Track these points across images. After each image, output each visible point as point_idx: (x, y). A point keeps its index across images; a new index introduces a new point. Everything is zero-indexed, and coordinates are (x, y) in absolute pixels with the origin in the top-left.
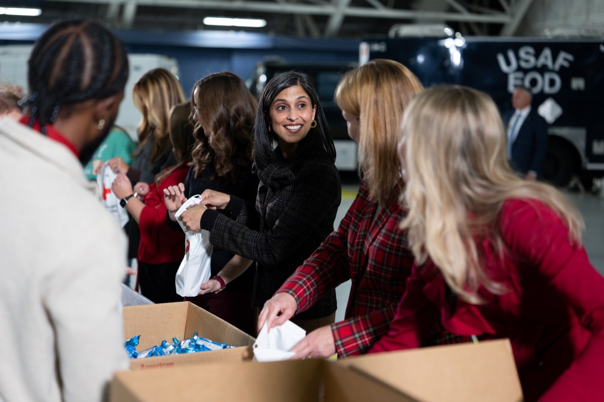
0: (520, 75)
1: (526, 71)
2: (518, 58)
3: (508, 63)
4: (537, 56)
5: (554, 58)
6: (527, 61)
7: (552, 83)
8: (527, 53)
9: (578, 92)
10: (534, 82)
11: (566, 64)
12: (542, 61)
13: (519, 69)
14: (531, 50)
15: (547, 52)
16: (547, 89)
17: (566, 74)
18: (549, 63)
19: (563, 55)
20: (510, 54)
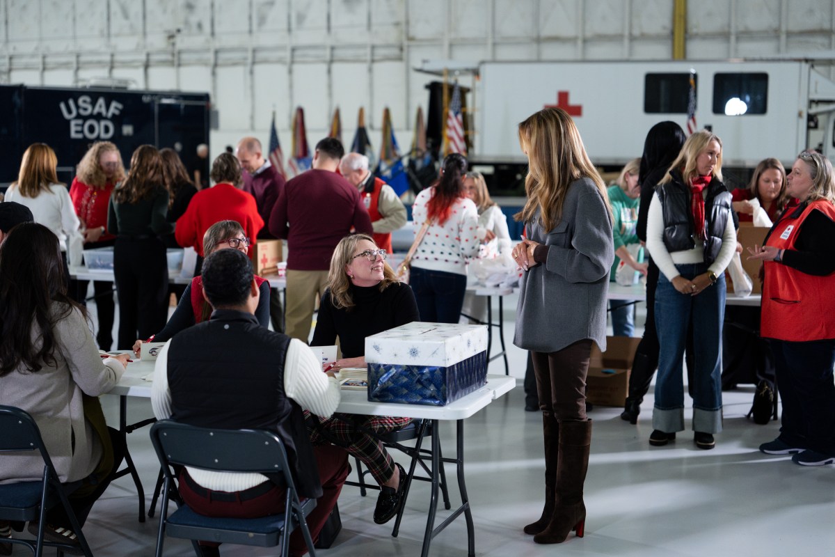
0: (80, 122)
1: (85, 118)
2: (78, 107)
3: (70, 112)
4: (94, 103)
5: (108, 107)
6: (85, 109)
7: (107, 129)
8: (85, 102)
9: (129, 137)
10: (92, 129)
11: (117, 112)
13: (79, 116)
14: (88, 99)
15: (101, 101)
16: (103, 135)
17: (118, 120)
18: (103, 110)
19: (114, 104)
20: (71, 102)
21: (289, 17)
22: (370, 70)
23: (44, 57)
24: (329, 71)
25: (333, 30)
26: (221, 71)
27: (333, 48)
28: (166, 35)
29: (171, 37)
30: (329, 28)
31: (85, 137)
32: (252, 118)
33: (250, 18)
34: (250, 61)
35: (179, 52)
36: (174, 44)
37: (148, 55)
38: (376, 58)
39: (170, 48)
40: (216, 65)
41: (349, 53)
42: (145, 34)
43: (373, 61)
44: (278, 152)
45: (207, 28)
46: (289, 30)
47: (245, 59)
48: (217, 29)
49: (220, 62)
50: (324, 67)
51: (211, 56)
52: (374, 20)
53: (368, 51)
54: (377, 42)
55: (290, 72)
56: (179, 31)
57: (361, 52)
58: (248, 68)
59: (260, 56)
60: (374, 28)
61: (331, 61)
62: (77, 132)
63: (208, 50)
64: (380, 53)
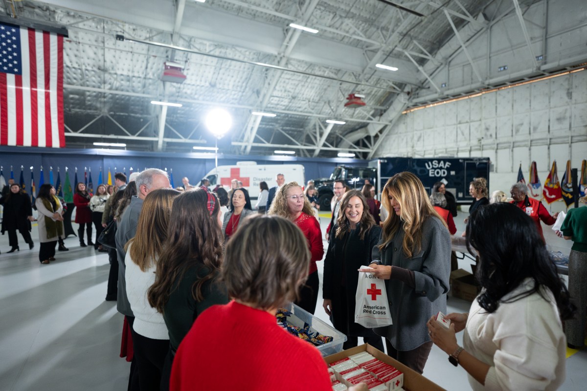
0: (433, 170)
1: (435, 169)
2: (432, 164)
3: (429, 166)
4: (439, 163)
5: (445, 165)
6: (435, 165)
7: (444, 173)
8: (435, 163)
9: (453, 176)
10: (438, 173)
11: (449, 166)
12: (440, 165)
13: (433, 168)
14: (437, 162)
15: (442, 162)
16: (443, 175)
17: (449, 170)
19: (447, 163)
20: (430, 163)
21: (530, 128)
22: (570, 146)
23: (435, 150)
24: (549, 148)
25: (551, 132)
26: (499, 151)
27: (550, 139)
28: (477, 140)
29: (480, 140)
30: (549, 131)
31: (435, 176)
32: (512, 168)
33: (512, 131)
34: (512, 146)
35: (483, 146)
36: (481, 143)
37: (471, 147)
38: (573, 141)
39: (479, 144)
40: (497, 149)
41: (559, 140)
42: (470, 140)
43: (572, 143)
44: (522, 181)
45: (494, 136)
46: (530, 134)
47: (510, 146)
48: (498, 136)
49: (499, 148)
50: (547, 147)
51: (495, 146)
52: (572, 126)
53: (570, 138)
54: (573, 134)
55: (530, 149)
56: (483, 138)
57: (566, 139)
58: (511, 150)
59: (516, 144)
60: (573, 129)
61: (550, 144)
62: (432, 174)
63: (494, 144)
64: (575, 139)
